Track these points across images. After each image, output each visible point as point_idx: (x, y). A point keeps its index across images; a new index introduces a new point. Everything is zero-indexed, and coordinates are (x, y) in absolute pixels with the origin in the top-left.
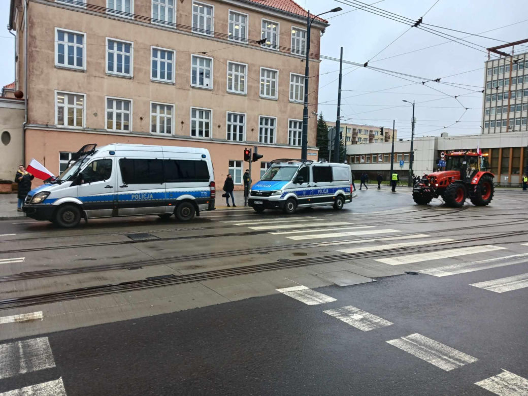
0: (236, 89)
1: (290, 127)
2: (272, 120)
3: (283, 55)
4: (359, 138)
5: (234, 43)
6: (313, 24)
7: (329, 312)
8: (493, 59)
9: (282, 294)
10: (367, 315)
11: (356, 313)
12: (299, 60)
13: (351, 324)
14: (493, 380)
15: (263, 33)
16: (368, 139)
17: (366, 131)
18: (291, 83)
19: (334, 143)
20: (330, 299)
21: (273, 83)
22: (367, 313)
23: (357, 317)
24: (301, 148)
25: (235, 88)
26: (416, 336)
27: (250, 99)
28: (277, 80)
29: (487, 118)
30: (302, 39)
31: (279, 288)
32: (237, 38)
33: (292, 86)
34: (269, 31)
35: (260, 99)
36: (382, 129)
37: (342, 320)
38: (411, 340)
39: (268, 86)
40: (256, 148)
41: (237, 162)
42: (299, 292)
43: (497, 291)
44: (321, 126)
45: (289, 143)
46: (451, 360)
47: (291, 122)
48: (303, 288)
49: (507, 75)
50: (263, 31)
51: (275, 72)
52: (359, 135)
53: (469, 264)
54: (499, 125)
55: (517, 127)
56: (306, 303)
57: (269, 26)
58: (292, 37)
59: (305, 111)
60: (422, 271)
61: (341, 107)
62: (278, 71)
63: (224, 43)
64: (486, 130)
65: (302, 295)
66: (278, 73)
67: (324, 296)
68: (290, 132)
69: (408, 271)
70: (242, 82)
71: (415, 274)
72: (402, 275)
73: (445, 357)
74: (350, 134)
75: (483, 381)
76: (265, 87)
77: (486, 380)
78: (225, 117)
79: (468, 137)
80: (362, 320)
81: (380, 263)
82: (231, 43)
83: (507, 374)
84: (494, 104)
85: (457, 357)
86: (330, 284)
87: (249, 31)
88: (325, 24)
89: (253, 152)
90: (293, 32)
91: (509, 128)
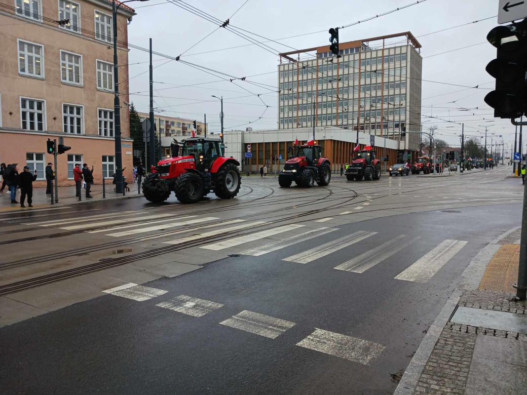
0: (31, 71)
1: (100, 116)
2: (79, 109)
3: (87, 40)
4: (172, 130)
5: (25, 20)
6: (118, 11)
7: (162, 305)
8: (284, 63)
9: (109, 295)
10: (198, 300)
11: (188, 301)
12: (105, 47)
13: (185, 312)
14: (309, 339)
15: (60, 12)
16: (181, 132)
17: (179, 124)
18: (97, 70)
19: (149, 135)
20: (161, 292)
21: (77, 69)
22: (199, 300)
23: (190, 304)
24: (114, 139)
25: (29, 70)
26: (244, 312)
27: (49, 84)
28: (81, 65)
29: (282, 116)
30: (108, 25)
31: (105, 289)
32: (28, 13)
33: (99, 73)
34: (68, 11)
35: (62, 85)
36: (195, 122)
37: (176, 310)
38: (241, 317)
39: (71, 71)
40: (61, 138)
41: (37, 155)
42: (128, 290)
43: (303, 262)
44: (133, 116)
45: (100, 134)
46: (275, 328)
47: (100, 111)
48: (131, 285)
49: (295, 79)
50: (60, 11)
51: (77, 57)
52: (172, 128)
53: (279, 242)
54: (291, 121)
55: (304, 124)
56: (137, 300)
57: (68, 6)
58: (95, 21)
59: (117, 101)
60: (242, 253)
61: (154, 98)
62: (81, 56)
63: (11, 17)
64: (282, 127)
65: (131, 293)
66: (82, 57)
67: (155, 290)
68: (100, 122)
69: (231, 254)
70: (38, 64)
71: (237, 256)
72: (226, 258)
73: (270, 327)
74: (163, 127)
75: (302, 341)
76: (67, 73)
77: (304, 340)
78: (19, 103)
79: (268, 132)
80: (194, 307)
81: (206, 249)
82: (20, 18)
83: (319, 332)
84: (286, 104)
85: (279, 325)
86: (160, 277)
87: (44, 8)
88: (132, 12)
89: (57, 143)
90: (97, 16)
91: (298, 124)
